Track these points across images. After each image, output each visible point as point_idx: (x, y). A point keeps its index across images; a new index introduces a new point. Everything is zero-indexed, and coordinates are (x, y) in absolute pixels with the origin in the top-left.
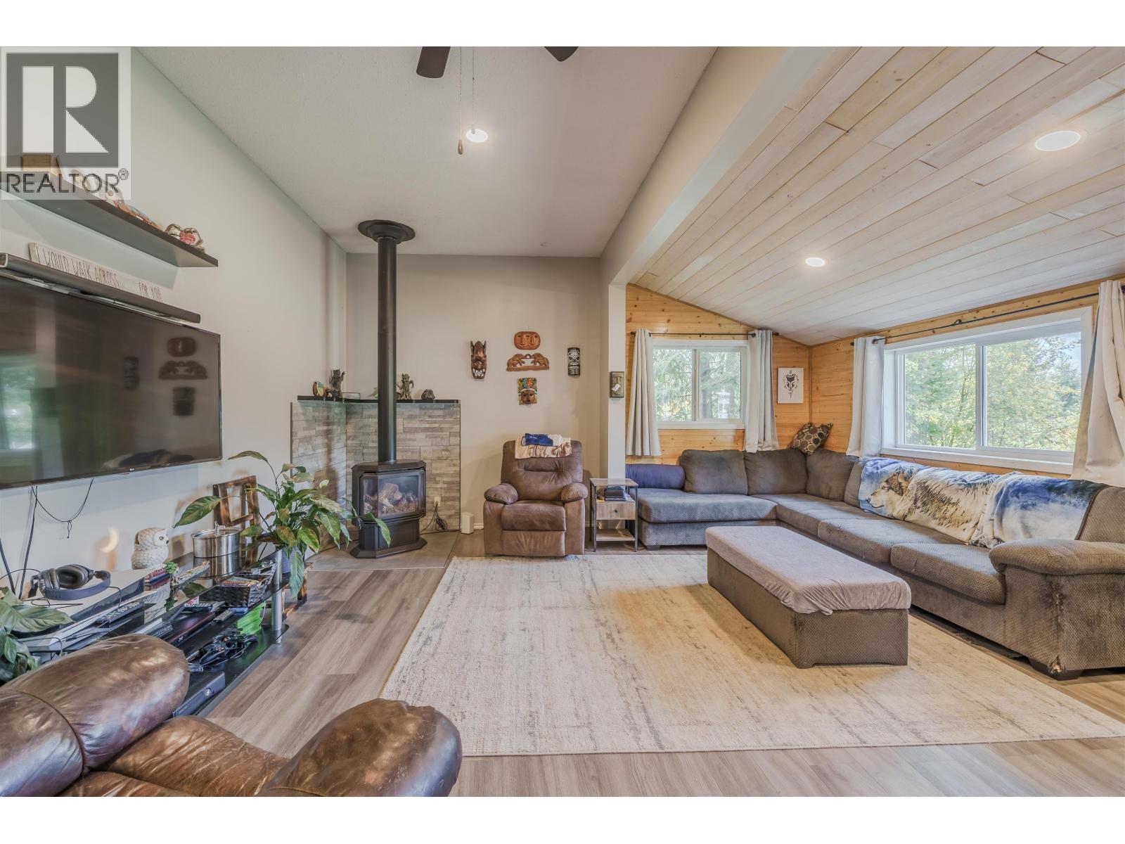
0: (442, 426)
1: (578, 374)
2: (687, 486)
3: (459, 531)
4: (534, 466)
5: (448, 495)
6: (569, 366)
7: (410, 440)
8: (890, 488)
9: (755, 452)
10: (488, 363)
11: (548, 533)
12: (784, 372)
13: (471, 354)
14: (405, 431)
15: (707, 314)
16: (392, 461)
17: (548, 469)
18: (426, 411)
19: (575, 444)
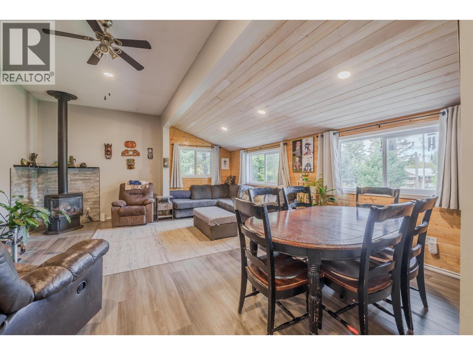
0: (91, 178)
1: (152, 158)
2: (192, 197)
3: (99, 221)
4: (133, 193)
5: (93, 206)
6: (148, 155)
7: (74, 184)
8: (246, 194)
9: (214, 185)
10: (113, 152)
11: (138, 216)
12: (223, 160)
13: (105, 149)
14: (71, 180)
15: (199, 139)
16: (66, 193)
17: (139, 193)
18: (82, 172)
19: (150, 184)
